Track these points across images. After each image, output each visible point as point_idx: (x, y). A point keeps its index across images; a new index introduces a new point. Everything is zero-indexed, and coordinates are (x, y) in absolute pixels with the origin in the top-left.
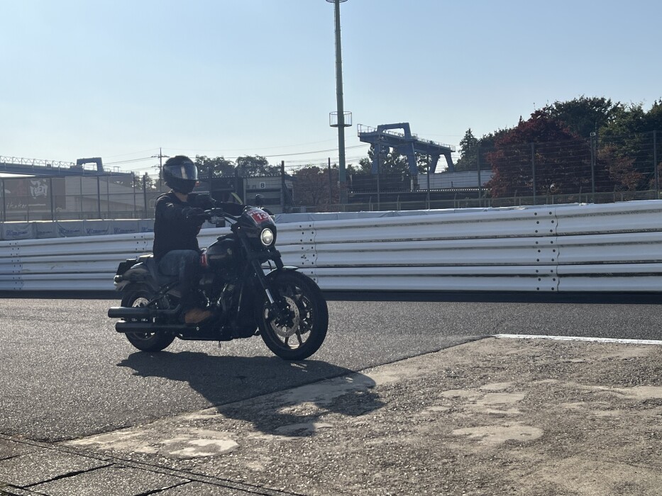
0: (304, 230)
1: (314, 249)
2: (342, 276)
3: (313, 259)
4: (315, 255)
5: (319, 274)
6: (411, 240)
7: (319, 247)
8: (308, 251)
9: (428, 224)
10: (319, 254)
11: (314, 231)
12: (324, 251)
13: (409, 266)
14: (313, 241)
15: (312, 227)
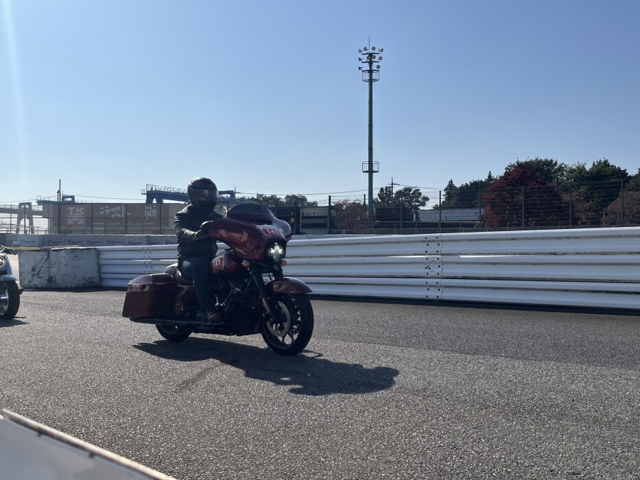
0: (429, 241)
1: (440, 260)
2: (471, 287)
3: (439, 270)
4: (441, 266)
5: (445, 284)
6: (555, 254)
7: (446, 259)
8: (433, 262)
9: (576, 238)
10: (445, 266)
11: (441, 243)
12: (452, 263)
13: (552, 280)
14: (439, 252)
15: (439, 239)
